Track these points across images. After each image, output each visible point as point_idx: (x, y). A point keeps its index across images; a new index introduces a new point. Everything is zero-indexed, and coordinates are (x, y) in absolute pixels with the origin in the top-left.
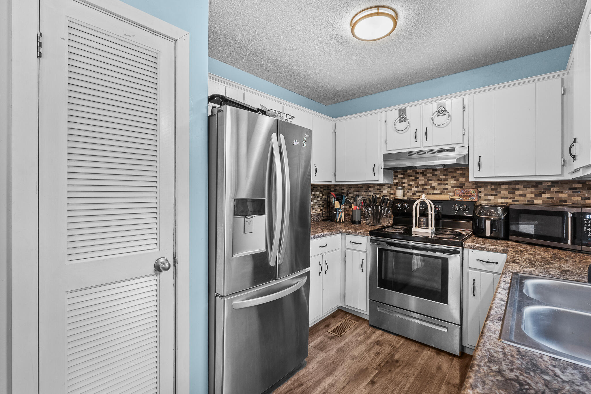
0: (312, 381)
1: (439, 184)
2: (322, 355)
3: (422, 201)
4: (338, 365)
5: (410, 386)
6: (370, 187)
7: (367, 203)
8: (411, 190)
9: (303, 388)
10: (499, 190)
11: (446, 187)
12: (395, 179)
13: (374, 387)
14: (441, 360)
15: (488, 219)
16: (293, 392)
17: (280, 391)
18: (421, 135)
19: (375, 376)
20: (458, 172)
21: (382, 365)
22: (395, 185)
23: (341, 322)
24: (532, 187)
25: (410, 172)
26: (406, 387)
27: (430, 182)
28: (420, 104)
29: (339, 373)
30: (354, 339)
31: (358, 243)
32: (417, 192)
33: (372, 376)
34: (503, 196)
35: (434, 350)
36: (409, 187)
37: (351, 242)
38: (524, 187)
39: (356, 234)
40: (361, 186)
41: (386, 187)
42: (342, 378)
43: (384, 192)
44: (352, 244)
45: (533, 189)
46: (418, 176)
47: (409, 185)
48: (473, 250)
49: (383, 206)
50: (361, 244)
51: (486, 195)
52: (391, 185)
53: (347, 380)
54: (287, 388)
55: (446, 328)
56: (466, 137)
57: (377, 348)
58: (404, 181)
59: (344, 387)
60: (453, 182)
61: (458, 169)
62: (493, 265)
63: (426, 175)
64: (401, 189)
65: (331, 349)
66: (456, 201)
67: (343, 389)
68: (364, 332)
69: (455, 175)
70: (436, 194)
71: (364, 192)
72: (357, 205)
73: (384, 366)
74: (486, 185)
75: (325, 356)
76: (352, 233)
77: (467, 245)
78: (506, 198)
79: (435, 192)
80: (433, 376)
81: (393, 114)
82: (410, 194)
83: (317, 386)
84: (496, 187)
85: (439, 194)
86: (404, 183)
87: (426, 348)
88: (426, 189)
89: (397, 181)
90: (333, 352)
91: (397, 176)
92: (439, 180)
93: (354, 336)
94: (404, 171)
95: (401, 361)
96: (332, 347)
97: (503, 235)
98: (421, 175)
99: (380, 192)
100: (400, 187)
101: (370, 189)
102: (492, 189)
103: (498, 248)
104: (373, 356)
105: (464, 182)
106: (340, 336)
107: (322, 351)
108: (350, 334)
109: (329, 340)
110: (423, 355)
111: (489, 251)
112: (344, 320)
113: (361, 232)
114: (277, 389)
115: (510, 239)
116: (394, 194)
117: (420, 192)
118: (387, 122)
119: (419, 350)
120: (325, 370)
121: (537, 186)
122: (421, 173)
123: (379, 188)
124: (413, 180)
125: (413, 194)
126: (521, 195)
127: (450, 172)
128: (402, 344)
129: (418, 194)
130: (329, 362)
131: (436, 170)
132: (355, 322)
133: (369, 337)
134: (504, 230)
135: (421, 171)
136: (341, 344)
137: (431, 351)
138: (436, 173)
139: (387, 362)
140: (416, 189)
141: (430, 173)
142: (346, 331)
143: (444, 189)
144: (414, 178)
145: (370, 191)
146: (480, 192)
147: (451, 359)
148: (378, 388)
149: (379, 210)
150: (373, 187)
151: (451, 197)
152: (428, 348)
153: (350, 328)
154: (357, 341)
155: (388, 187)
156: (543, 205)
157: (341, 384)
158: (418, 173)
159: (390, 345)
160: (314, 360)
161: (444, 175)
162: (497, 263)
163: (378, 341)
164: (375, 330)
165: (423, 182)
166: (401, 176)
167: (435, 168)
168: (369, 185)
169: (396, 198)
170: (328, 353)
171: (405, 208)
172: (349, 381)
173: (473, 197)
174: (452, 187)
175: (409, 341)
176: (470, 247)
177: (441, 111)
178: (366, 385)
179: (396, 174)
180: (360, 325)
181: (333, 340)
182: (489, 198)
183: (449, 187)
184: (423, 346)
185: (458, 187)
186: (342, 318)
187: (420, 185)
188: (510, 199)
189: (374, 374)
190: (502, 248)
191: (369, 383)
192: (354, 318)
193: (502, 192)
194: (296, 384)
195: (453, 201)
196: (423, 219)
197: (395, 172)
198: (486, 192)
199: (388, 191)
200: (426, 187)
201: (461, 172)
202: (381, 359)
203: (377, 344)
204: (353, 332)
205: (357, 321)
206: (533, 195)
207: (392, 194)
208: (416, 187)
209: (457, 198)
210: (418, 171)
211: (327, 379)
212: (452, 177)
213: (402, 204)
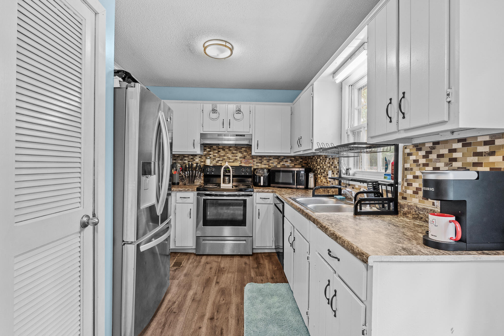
0: (180, 297)
1: (232, 156)
2: (176, 282)
3: (226, 166)
4: (191, 283)
5: (237, 276)
6: (185, 157)
7: (184, 169)
8: (215, 159)
9: (177, 303)
10: (263, 160)
11: (237, 158)
12: (204, 151)
13: (220, 284)
14: (244, 260)
15: (262, 176)
16: (171, 308)
17: (162, 312)
18: (226, 124)
19: (217, 279)
20: (243, 149)
21: (217, 273)
22: (204, 156)
23: (176, 259)
24: (276, 159)
25: (214, 147)
26: (236, 278)
27: (227, 155)
28: (225, 103)
29: (194, 287)
30: (191, 266)
31: (186, 198)
32: (219, 161)
33: (215, 280)
34: (265, 163)
35: (239, 256)
36: (214, 157)
37: (180, 198)
38: (273, 159)
39: (185, 191)
40: (178, 156)
41: (197, 157)
42: (199, 288)
43: (196, 160)
44: (182, 199)
45: (277, 160)
46: (220, 150)
47: (214, 156)
48: (258, 193)
49: (197, 171)
50: (189, 198)
51: (257, 163)
52: (202, 155)
53: (202, 288)
54: (165, 308)
55: (245, 240)
56: (251, 129)
57: (208, 266)
58: (210, 153)
59: (203, 292)
60: (240, 155)
61: (243, 147)
62: (267, 199)
63: (224, 150)
64: (209, 159)
65: (180, 277)
66: (243, 166)
67: (203, 293)
68: (195, 260)
69: (241, 150)
70: (230, 162)
71: (181, 160)
72: (176, 170)
73: (218, 273)
74: (257, 157)
75: (178, 281)
76: (182, 191)
77: (256, 190)
78: (266, 165)
79: (230, 161)
80: (245, 268)
81: (208, 107)
82: (214, 162)
83: (186, 298)
84: (261, 158)
85: (232, 162)
86: (210, 154)
87: (234, 257)
88: (224, 159)
89: (206, 153)
90: (182, 277)
91: (206, 150)
92: (232, 153)
93: (190, 264)
94: (211, 147)
95: (226, 267)
96: (180, 275)
97: (268, 184)
98: (222, 150)
99: (193, 160)
100: (209, 157)
101: (185, 158)
102: (260, 160)
103: (270, 190)
104: (209, 270)
105: (246, 155)
106: (180, 267)
107: (174, 279)
108: (186, 264)
109: (174, 272)
110: (235, 260)
111: (266, 192)
112: (177, 258)
113: (189, 189)
114: (158, 312)
115: (271, 186)
116: (205, 162)
117: (221, 161)
118: (204, 111)
119: (231, 259)
120: (184, 289)
121: (278, 159)
122: (222, 148)
123: (192, 157)
124: (217, 153)
125: (216, 162)
126: (272, 163)
127: (239, 149)
128: (221, 260)
129: (220, 162)
130: (184, 283)
131: (231, 147)
132: (185, 256)
133: (200, 262)
134: (267, 182)
135: (222, 147)
136: (185, 272)
137: (238, 257)
138: (231, 149)
139: (219, 270)
140: (218, 159)
141: (227, 149)
142: (182, 263)
143: (235, 159)
144: (217, 152)
145: (185, 160)
146: (254, 161)
147: (248, 258)
148: (222, 284)
149: (194, 174)
150: (188, 157)
151: (240, 164)
152: (236, 256)
153: (184, 261)
154: (193, 266)
155: (199, 157)
156: (281, 167)
157: (200, 291)
158: (220, 148)
159: (215, 262)
160: (172, 287)
161: (235, 150)
162: (269, 198)
163: (207, 262)
164: (201, 257)
165: (223, 155)
166: (209, 150)
167: (230, 146)
168: (184, 155)
169: (206, 165)
170: (179, 279)
171: (213, 172)
172: (204, 288)
173: (251, 164)
174: (240, 158)
175: (224, 256)
176: (257, 192)
177: (239, 111)
178: (215, 285)
179: (205, 148)
180: (190, 257)
181: (177, 271)
182: (258, 164)
183: (238, 158)
184: (233, 256)
185: (243, 158)
186: (174, 257)
187: (221, 156)
188: (267, 165)
189: (216, 279)
190: (271, 190)
191: (216, 284)
192: (183, 254)
193: (264, 161)
194: (171, 303)
195: (241, 167)
196: (227, 178)
197: (204, 147)
198: (257, 161)
199: (199, 160)
200: (225, 158)
201: (244, 149)
202: (214, 270)
203: (208, 264)
204: (187, 262)
205: (186, 255)
206: (277, 163)
207: (202, 162)
208: (218, 158)
209: (243, 164)
210: (220, 147)
211: (189, 292)
212: (240, 152)
213: (211, 169)
